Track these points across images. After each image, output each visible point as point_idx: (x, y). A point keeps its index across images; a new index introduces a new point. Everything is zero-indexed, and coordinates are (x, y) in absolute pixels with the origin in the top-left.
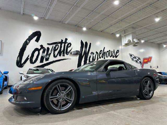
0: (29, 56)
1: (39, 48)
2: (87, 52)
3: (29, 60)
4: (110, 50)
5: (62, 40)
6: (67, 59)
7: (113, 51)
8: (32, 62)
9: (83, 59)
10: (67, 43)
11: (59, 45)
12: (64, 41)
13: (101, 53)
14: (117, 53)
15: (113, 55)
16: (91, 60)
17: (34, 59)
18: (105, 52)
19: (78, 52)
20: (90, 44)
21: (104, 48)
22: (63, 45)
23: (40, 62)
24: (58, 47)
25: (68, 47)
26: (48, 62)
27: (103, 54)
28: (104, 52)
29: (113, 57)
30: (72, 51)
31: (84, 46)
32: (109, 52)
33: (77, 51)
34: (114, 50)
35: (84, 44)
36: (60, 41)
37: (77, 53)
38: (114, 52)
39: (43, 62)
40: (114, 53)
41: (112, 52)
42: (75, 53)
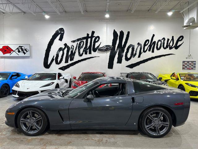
0: (54, 57)
1: (63, 47)
2: (123, 45)
3: (54, 60)
4: (164, 39)
5: (88, 35)
6: (94, 57)
7: (170, 39)
8: (57, 63)
9: (117, 56)
10: (94, 36)
11: (85, 41)
12: (90, 36)
13: (146, 44)
14: (178, 41)
15: (171, 44)
16: (129, 56)
17: (59, 60)
18: (155, 42)
19: (109, 47)
20: (129, 33)
21: (154, 35)
22: (89, 40)
23: (65, 63)
24: (83, 44)
25: (95, 42)
26: (72, 62)
27: (150, 46)
28: (153, 41)
29: (171, 48)
30: (100, 46)
31: (118, 37)
32: (162, 41)
33: (107, 46)
34: (173, 37)
35: (119, 35)
36: (86, 36)
37: (107, 49)
38: (173, 39)
39: (68, 62)
40: (172, 42)
41: (168, 40)
42: (104, 48)
